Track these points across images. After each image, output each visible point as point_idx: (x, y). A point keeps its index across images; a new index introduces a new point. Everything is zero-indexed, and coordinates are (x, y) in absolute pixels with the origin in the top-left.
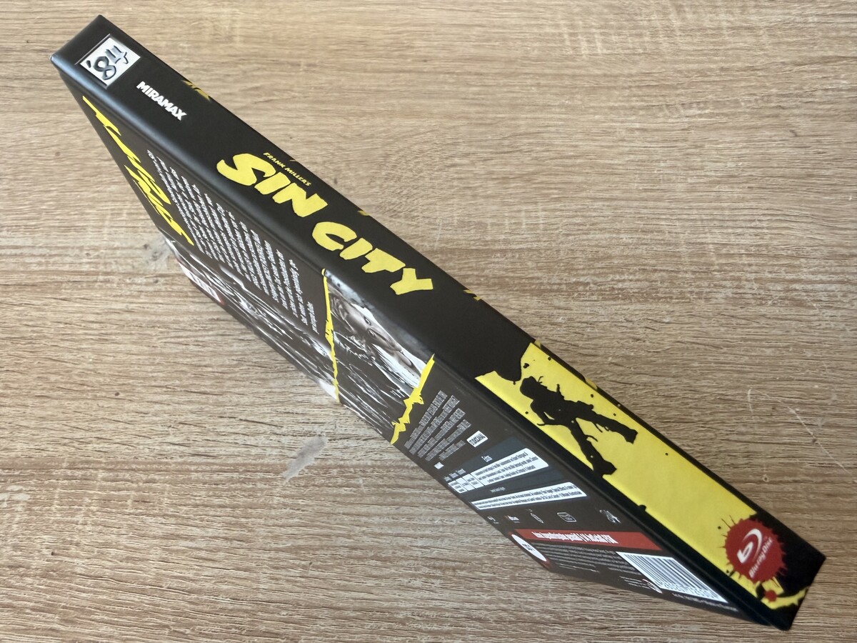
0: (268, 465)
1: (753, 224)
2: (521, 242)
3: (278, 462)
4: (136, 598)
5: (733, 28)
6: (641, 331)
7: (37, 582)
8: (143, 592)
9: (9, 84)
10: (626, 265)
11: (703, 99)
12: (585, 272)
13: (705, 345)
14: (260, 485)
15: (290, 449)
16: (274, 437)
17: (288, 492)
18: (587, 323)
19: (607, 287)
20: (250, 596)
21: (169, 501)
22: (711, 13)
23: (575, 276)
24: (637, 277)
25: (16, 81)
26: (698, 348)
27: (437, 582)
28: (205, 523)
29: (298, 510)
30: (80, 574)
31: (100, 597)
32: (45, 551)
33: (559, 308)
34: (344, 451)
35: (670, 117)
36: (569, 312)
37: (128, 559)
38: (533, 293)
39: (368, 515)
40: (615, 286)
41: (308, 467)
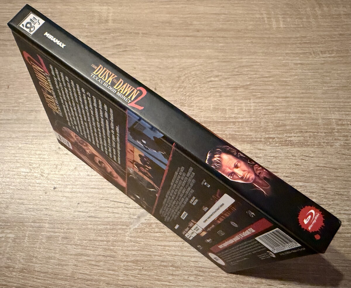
0: (123, 222)
2: (242, 118)
3: (128, 221)
4: (63, 283)
5: (346, 15)
6: (299, 161)
7: (18, 275)
8: (66, 280)
9: (5, 43)
10: (293, 129)
11: (331, 49)
12: (273, 132)
13: (330, 168)
14: (120, 231)
15: (134, 215)
16: (126, 209)
17: (133, 235)
18: (274, 157)
19: (283, 140)
20: (115, 282)
21: (78, 238)
22: (335, 7)
23: (268, 134)
24: (298, 135)
25: (8, 42)
26: (327, 169)
27: (201, 278)
28: (94, 249)
29: (137, 243)
30: (37, 271)
31: (47, 282)
32: (22, 261)
33: (260, 150)
35: (315, 58)
36: (265, 151)
37: (59, 265)
38: (248, 142)
39: (169, 246)
40: (288, 139)
41: (142, 224)
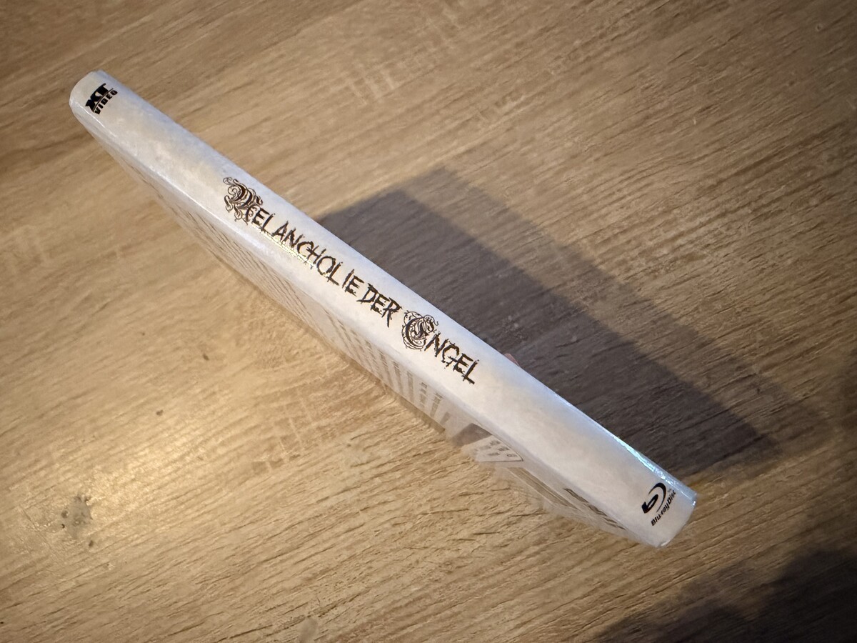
1: (615, 197)
34: (337, 620)
